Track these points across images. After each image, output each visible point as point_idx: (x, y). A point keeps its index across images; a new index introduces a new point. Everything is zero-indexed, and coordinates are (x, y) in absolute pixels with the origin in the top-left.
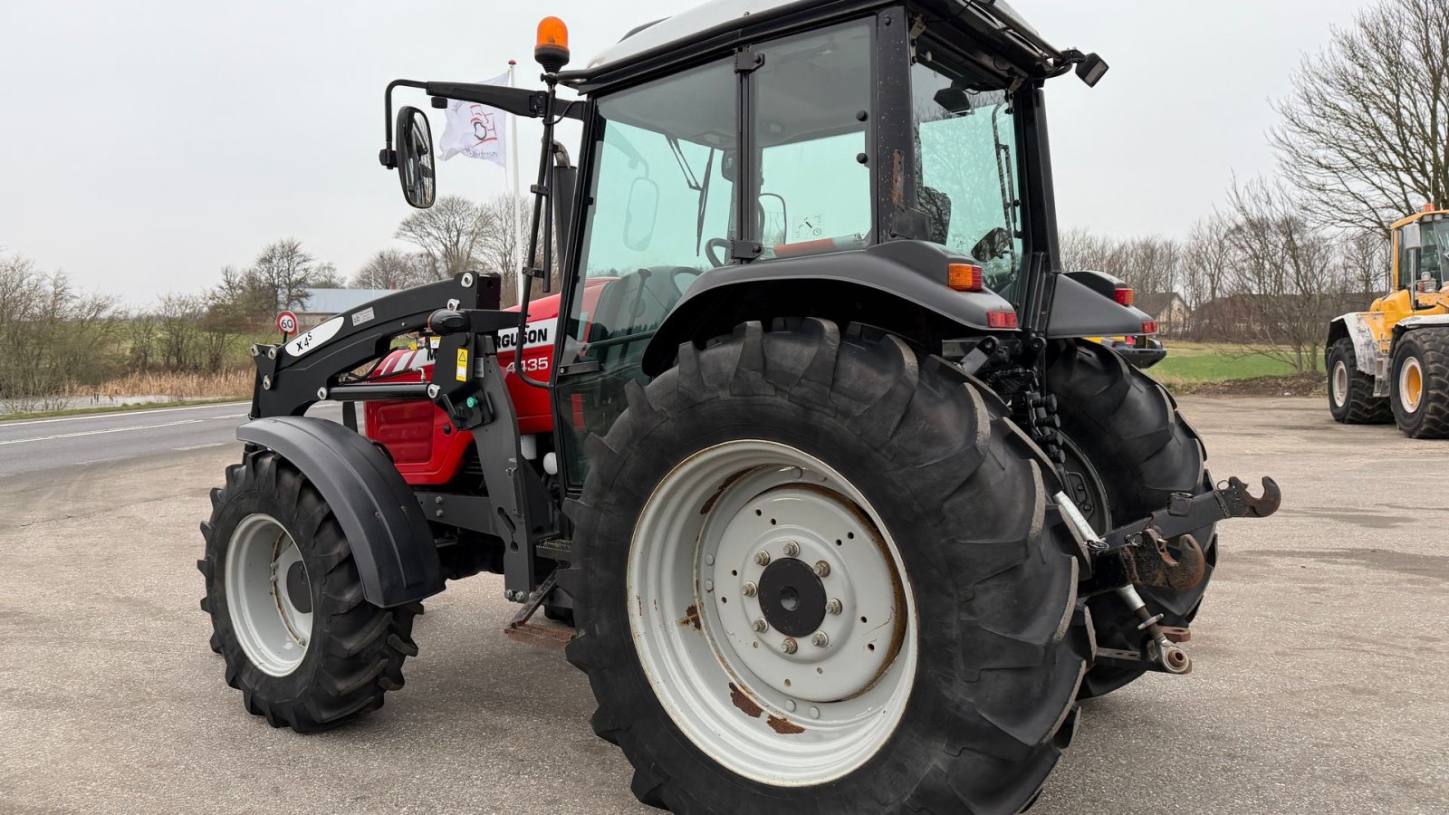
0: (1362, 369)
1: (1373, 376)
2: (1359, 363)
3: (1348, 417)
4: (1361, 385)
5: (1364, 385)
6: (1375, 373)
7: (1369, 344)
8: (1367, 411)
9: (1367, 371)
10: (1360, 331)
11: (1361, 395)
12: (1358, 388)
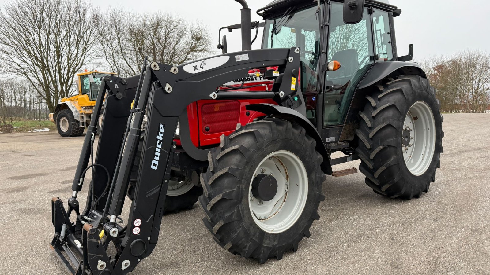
0: (76, 119)
1: (79, 121)
2: (75, 117)
3: (70, 134)
4: (75, 124)
5: (76, 124)
6: (80, 120)
7: (76, 111)
8: (76, 132)
9: (77, 120)
10: (72, 107)
11: (75, 127)
12: (74, 125)
